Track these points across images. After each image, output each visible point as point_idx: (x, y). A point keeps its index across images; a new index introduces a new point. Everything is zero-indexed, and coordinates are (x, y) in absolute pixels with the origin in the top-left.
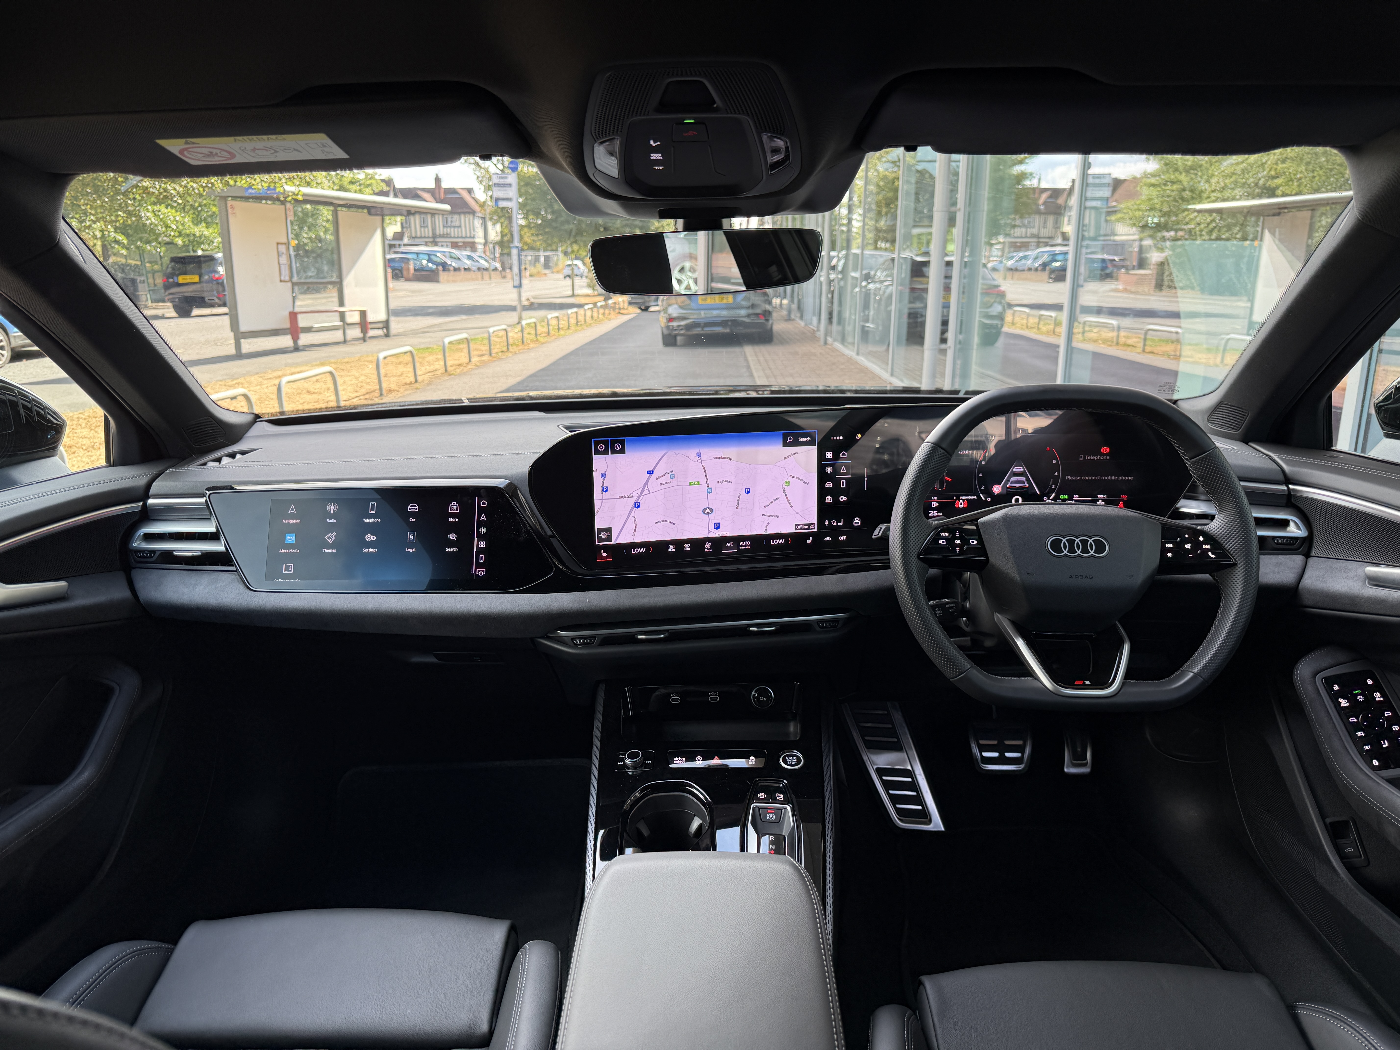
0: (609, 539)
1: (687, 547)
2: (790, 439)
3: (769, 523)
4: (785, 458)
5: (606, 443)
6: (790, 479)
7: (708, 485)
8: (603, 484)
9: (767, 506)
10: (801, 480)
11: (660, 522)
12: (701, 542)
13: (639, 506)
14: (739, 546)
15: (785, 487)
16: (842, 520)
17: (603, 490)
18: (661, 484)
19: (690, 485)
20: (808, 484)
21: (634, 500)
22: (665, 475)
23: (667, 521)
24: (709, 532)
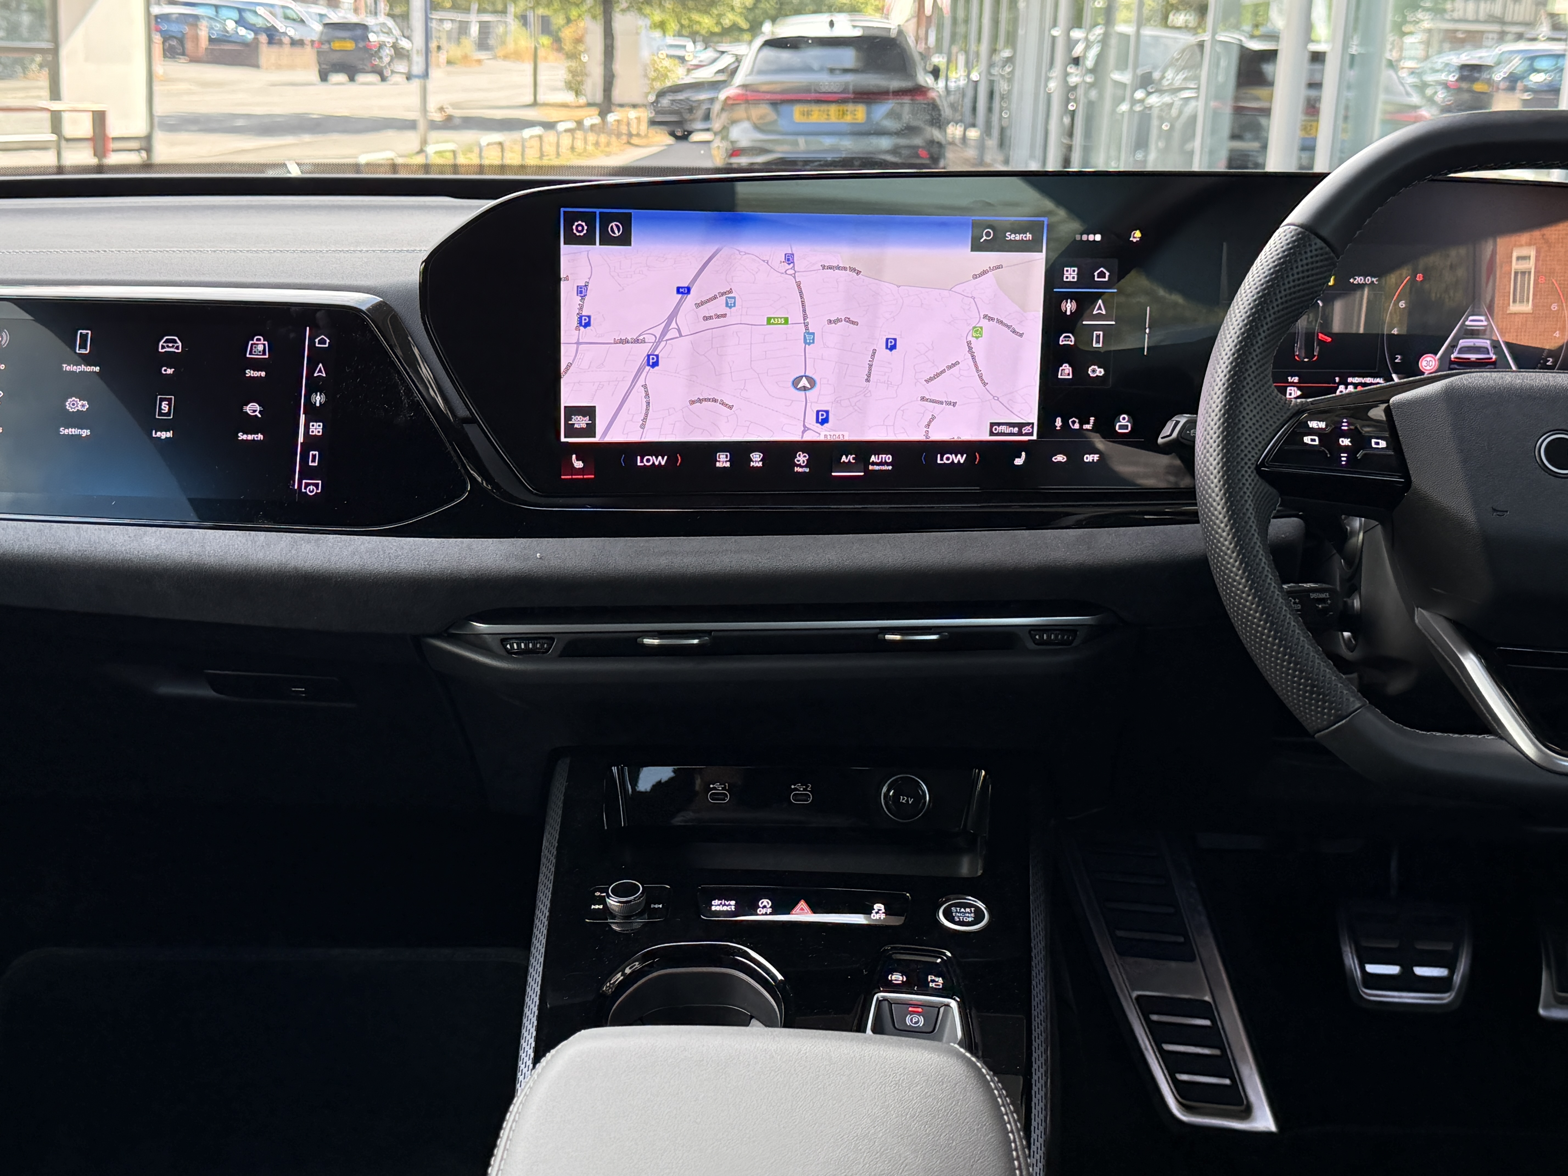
0: (590, 430)
1: (756, 460)
2: (988, 234)
3: (933, 418)
4: (975, 277)
5: (590, 220)
6: (985, 323)
7: (806, 326)
8: (581, 308)
9: (931, 379)
10: (1008, 327)
11: (700, 401)
12: (786, 450)
13: (655, 364)
14: (868, 463)
15: (973, 340)
16: (1092, 419)
17: (580, 323)
18: (706, 318)
19: (769, 323)
20: (1021, 335)
21: (643, 350)
22: (715, 297)
23: (715, 401)
24: (806, 429)
